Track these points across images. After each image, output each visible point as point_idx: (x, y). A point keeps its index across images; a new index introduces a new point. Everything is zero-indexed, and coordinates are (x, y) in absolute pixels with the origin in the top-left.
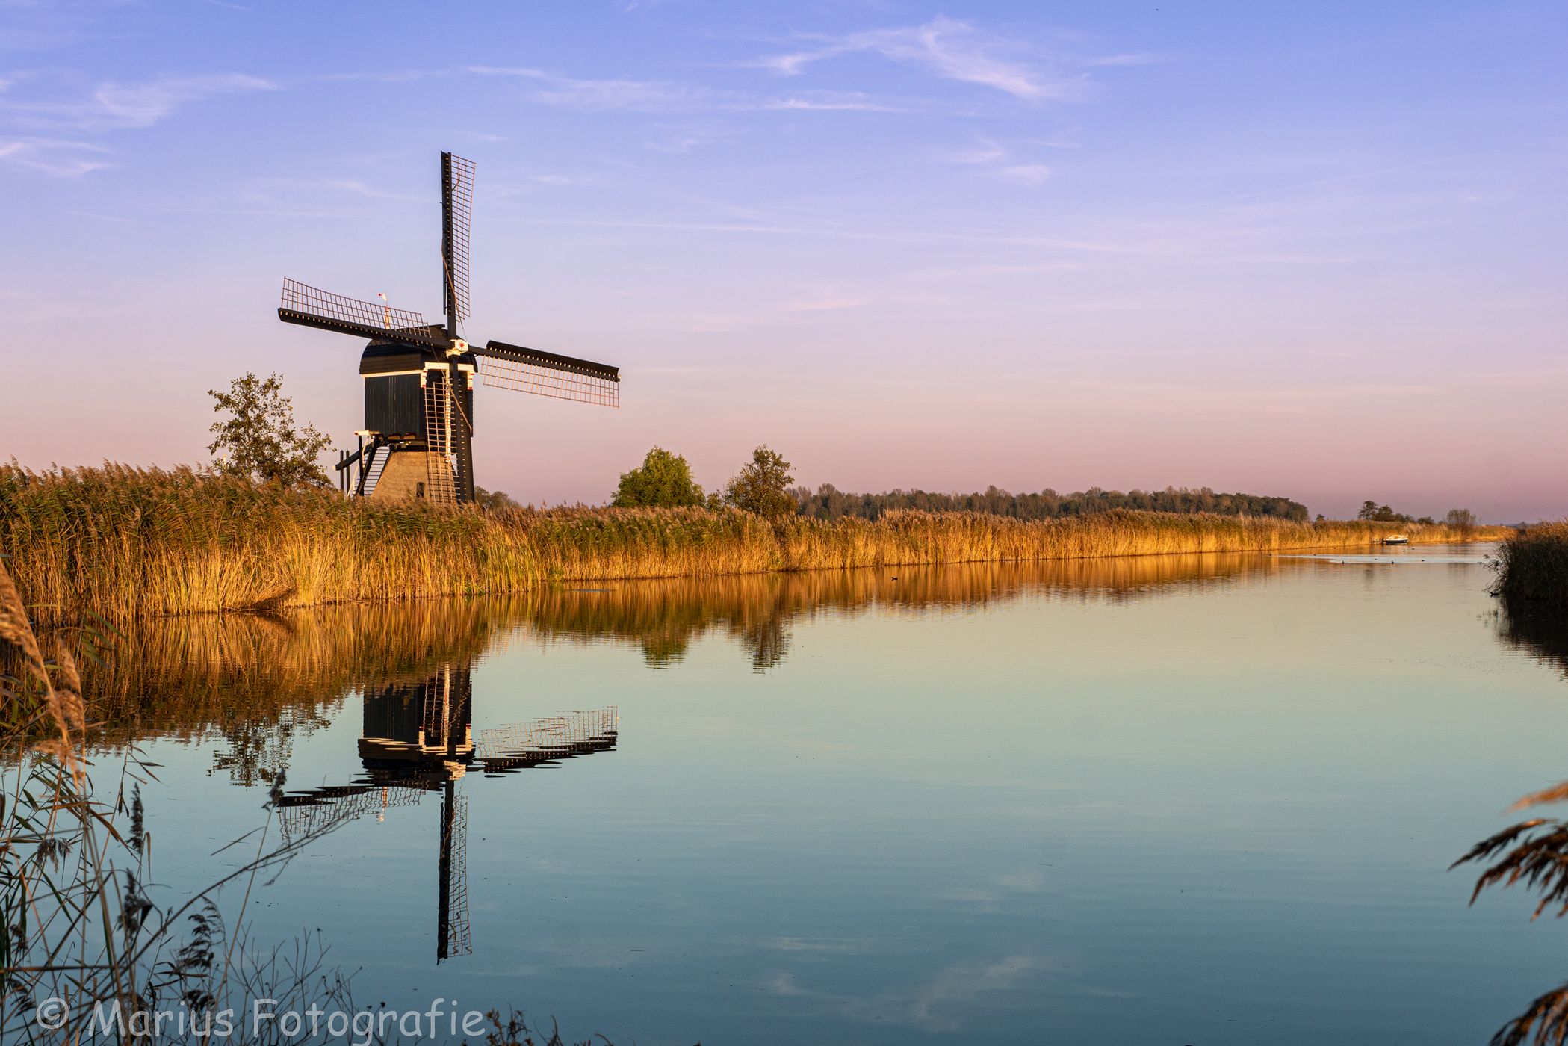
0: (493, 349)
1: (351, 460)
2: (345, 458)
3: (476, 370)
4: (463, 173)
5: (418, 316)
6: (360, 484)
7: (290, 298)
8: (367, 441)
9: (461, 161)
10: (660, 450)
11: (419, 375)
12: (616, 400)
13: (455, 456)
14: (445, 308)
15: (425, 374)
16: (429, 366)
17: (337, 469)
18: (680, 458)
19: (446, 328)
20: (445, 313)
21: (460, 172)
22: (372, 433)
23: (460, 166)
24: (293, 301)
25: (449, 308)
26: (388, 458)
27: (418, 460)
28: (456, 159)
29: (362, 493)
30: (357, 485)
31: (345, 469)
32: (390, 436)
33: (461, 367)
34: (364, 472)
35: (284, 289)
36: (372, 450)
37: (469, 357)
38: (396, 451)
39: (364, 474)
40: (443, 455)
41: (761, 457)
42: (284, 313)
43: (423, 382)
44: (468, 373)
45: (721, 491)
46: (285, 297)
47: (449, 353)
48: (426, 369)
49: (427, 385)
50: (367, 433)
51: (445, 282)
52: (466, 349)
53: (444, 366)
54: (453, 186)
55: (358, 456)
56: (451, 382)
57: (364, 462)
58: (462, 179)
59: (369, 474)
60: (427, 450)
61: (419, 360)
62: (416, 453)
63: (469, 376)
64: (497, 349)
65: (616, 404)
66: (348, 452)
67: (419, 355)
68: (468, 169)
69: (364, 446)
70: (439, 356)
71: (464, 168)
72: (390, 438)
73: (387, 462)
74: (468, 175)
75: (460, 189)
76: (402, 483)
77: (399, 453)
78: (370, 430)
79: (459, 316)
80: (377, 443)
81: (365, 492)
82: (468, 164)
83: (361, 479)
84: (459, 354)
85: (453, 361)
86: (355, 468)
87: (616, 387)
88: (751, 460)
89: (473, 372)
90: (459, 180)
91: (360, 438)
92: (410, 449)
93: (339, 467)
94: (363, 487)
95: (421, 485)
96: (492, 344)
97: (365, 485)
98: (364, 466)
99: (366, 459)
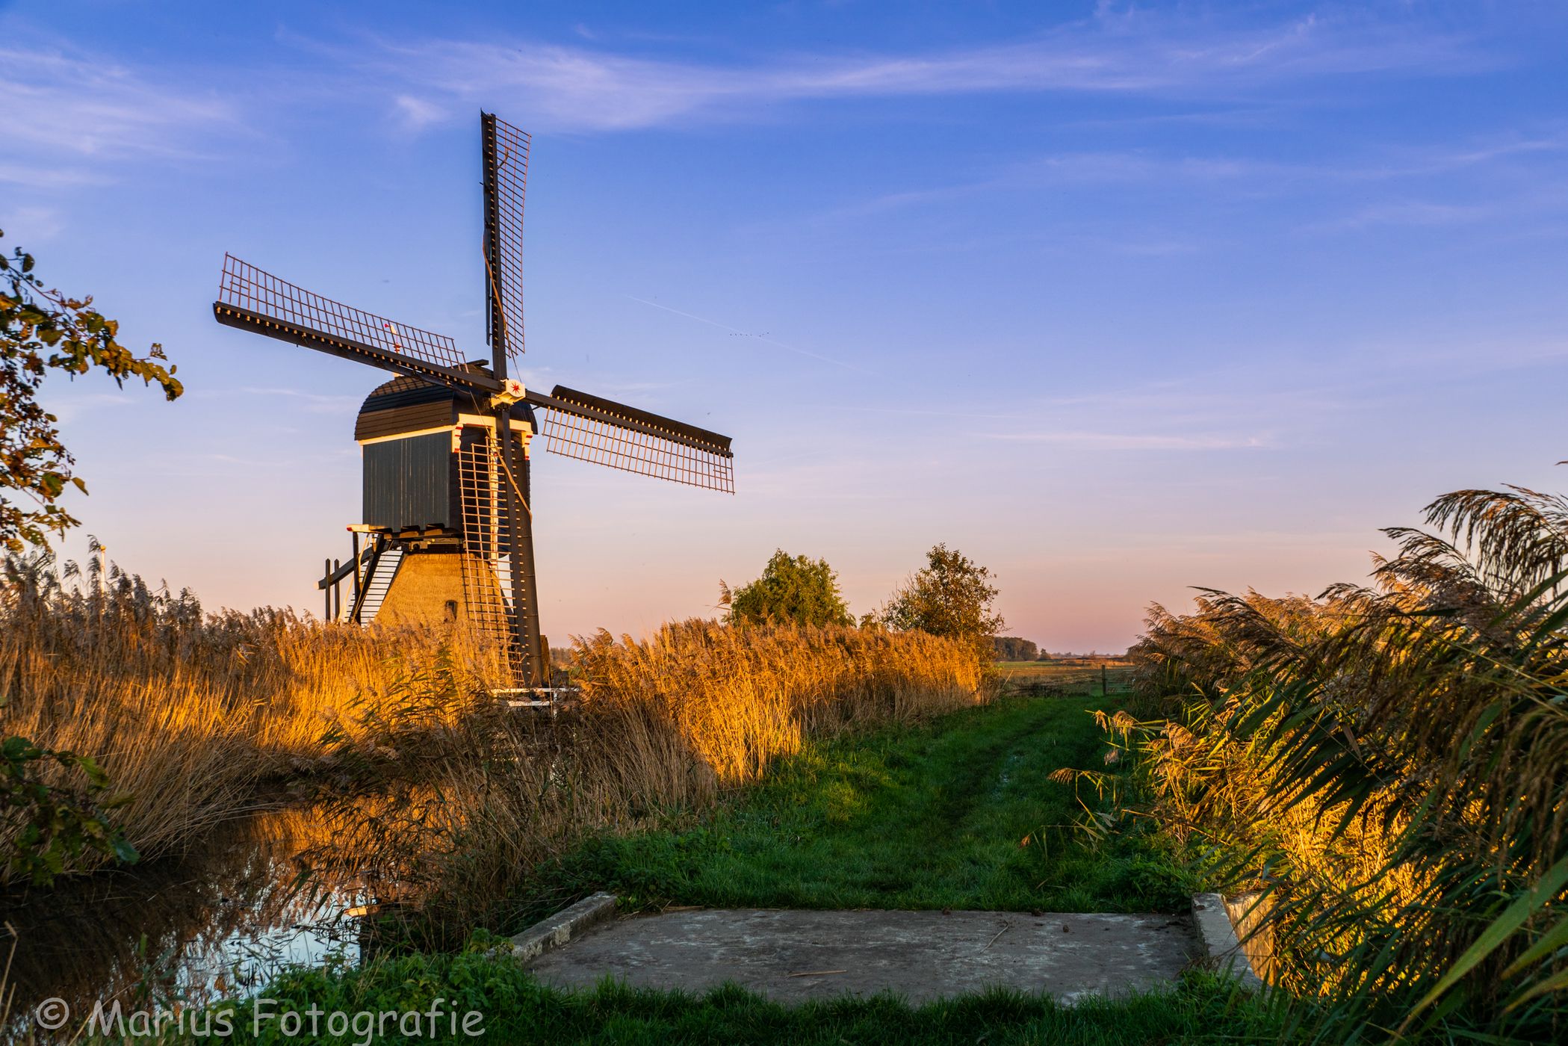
0: (562, 399)
1: (342, 573)
2: (332, 571)
3: (535, 430)
4: (513, 147)
5: (449, 342)
6: (354, 606)
7: (236, 288)
8: (366, 542)
9: (509, 129)
10: (786, 555)
11: (450, 432)
12: (730, 483)
13: (507, 558)
14: (488, 335)
15: (459, 432)
16: (465, 419)
17: (321, 587)
18: (822, 565)
19: (490, 367)
20: (488, 343)
21: (508, 144)
22: (373, 528)
23: (508, 136)
24: (240, 294)
25: (495, 334)
26: (400, 562)
27: (447, 566)
28: (503, 126)
29: (358, 619)
30: (351, 609)
31: (333, 587)
32: (403, 531)
33: (515, 425)
34: (361, 588)
35: (224, 271)
36: (373, 557)
37: (523, 409)
38: (410, 553)
39: (361, 593)
40: (487, 556)
41: (938, 560)
42: (224, 310)
43: (456, 443)
44: (524, 435)
45: (879, 609)
46: (227, 285)
47: (495, 402)
48: (460, 424)
49: (462, 448)
50: (366, 528)
51: (488, 298)
52: (522, 394)
53: (489, 421)
54: (499, 163)
55: (353, 566)
56: (500, 444)
57: (362, 574)
58: (511, 154)
59: (369, 591)
60: (462, 551)
61: (450, 410)
62: (444, 557)
63: (525, 440)
64: (566, 399)
65: (730, 489)
66: (337, 562)
67: (449, 403)
68: (520, 142)
69: (361, 551)
70: (481, 406)
71: (514, 139)
72: (403, 536)
73: (398, 568)
74: (520, 150)
75: (508, 168)
76: (422, 601)
77: (416, 556)
78: (370, 524)
79: (510, 348)
80: (381, 547)
81: (362, 620)
82: (520, 135)
83: (356, 600)
84: (511, 402)
85: (502, 413)
86: (347, 584)
87: (729, 465)
88: (927, 564)
89: (531, 433)
90: (507, 156)
91: (355, 535)
92: (433, 549)
93: (324, 585)
94: (359, 612)
95: (452, 605)
96: (559, 391)
97: (363, 609)
98: (361, 580)
99: (365, 569)
